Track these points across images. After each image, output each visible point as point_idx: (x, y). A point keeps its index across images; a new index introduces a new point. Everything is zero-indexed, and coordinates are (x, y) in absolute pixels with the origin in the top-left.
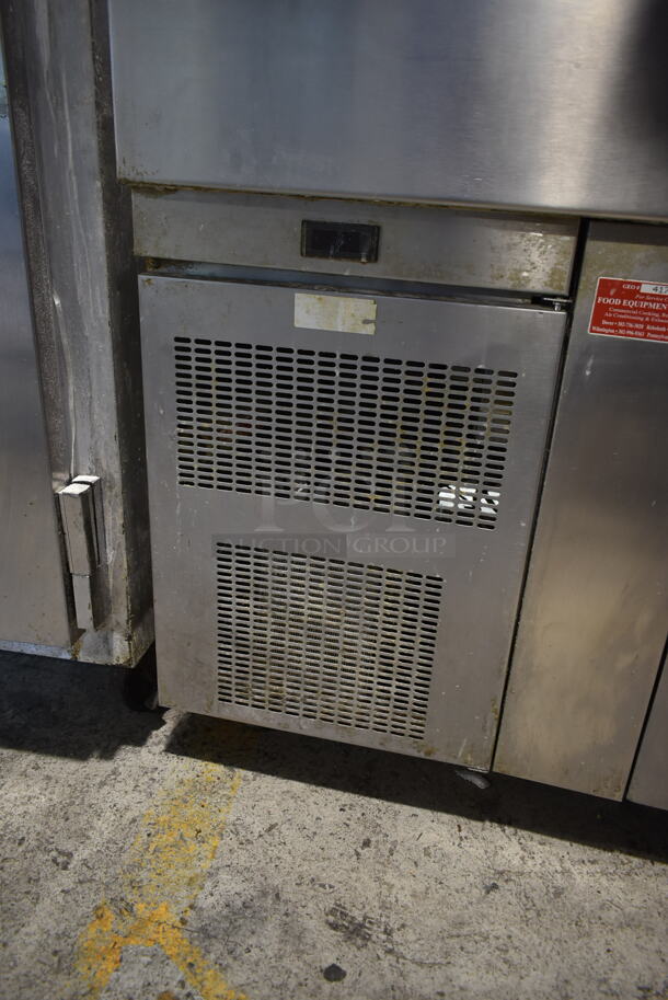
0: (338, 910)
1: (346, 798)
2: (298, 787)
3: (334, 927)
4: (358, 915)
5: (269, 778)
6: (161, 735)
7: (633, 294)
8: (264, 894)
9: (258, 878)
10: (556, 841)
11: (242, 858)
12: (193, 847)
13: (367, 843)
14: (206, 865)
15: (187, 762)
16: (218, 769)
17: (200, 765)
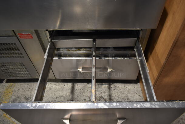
0: (26, 97)
1: (28, 83)
2: (22, 83)
3: (25, 99)
4: (28, 97)
5: (19, 83)
6: (5, 80)
7: (22, 34)
8: (17, 97)
9: (17, 96)
10: (52, 83)
11: (15, 94)
12: (9, 94)
13: (30, 89)
14: (10, 96)
15: (9, 83)
16: (12, 83)
17: (10, 83)
